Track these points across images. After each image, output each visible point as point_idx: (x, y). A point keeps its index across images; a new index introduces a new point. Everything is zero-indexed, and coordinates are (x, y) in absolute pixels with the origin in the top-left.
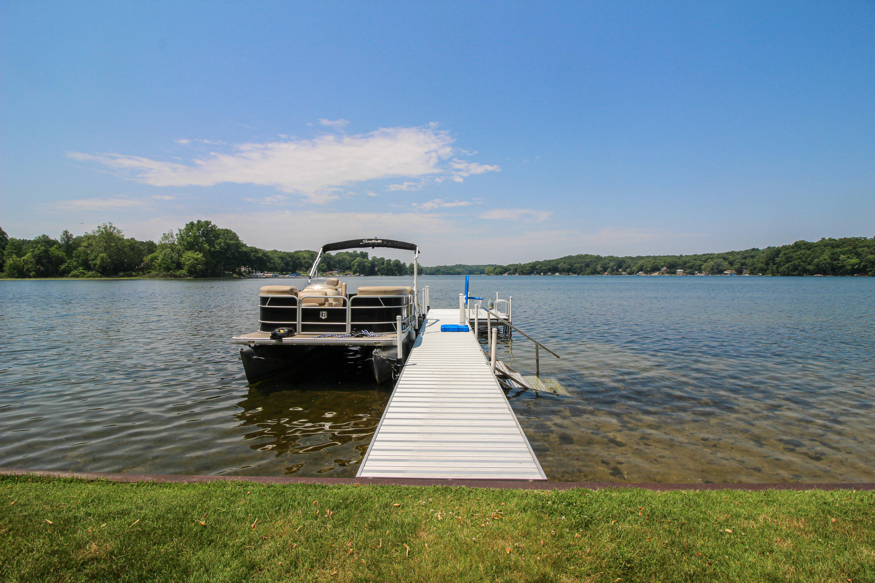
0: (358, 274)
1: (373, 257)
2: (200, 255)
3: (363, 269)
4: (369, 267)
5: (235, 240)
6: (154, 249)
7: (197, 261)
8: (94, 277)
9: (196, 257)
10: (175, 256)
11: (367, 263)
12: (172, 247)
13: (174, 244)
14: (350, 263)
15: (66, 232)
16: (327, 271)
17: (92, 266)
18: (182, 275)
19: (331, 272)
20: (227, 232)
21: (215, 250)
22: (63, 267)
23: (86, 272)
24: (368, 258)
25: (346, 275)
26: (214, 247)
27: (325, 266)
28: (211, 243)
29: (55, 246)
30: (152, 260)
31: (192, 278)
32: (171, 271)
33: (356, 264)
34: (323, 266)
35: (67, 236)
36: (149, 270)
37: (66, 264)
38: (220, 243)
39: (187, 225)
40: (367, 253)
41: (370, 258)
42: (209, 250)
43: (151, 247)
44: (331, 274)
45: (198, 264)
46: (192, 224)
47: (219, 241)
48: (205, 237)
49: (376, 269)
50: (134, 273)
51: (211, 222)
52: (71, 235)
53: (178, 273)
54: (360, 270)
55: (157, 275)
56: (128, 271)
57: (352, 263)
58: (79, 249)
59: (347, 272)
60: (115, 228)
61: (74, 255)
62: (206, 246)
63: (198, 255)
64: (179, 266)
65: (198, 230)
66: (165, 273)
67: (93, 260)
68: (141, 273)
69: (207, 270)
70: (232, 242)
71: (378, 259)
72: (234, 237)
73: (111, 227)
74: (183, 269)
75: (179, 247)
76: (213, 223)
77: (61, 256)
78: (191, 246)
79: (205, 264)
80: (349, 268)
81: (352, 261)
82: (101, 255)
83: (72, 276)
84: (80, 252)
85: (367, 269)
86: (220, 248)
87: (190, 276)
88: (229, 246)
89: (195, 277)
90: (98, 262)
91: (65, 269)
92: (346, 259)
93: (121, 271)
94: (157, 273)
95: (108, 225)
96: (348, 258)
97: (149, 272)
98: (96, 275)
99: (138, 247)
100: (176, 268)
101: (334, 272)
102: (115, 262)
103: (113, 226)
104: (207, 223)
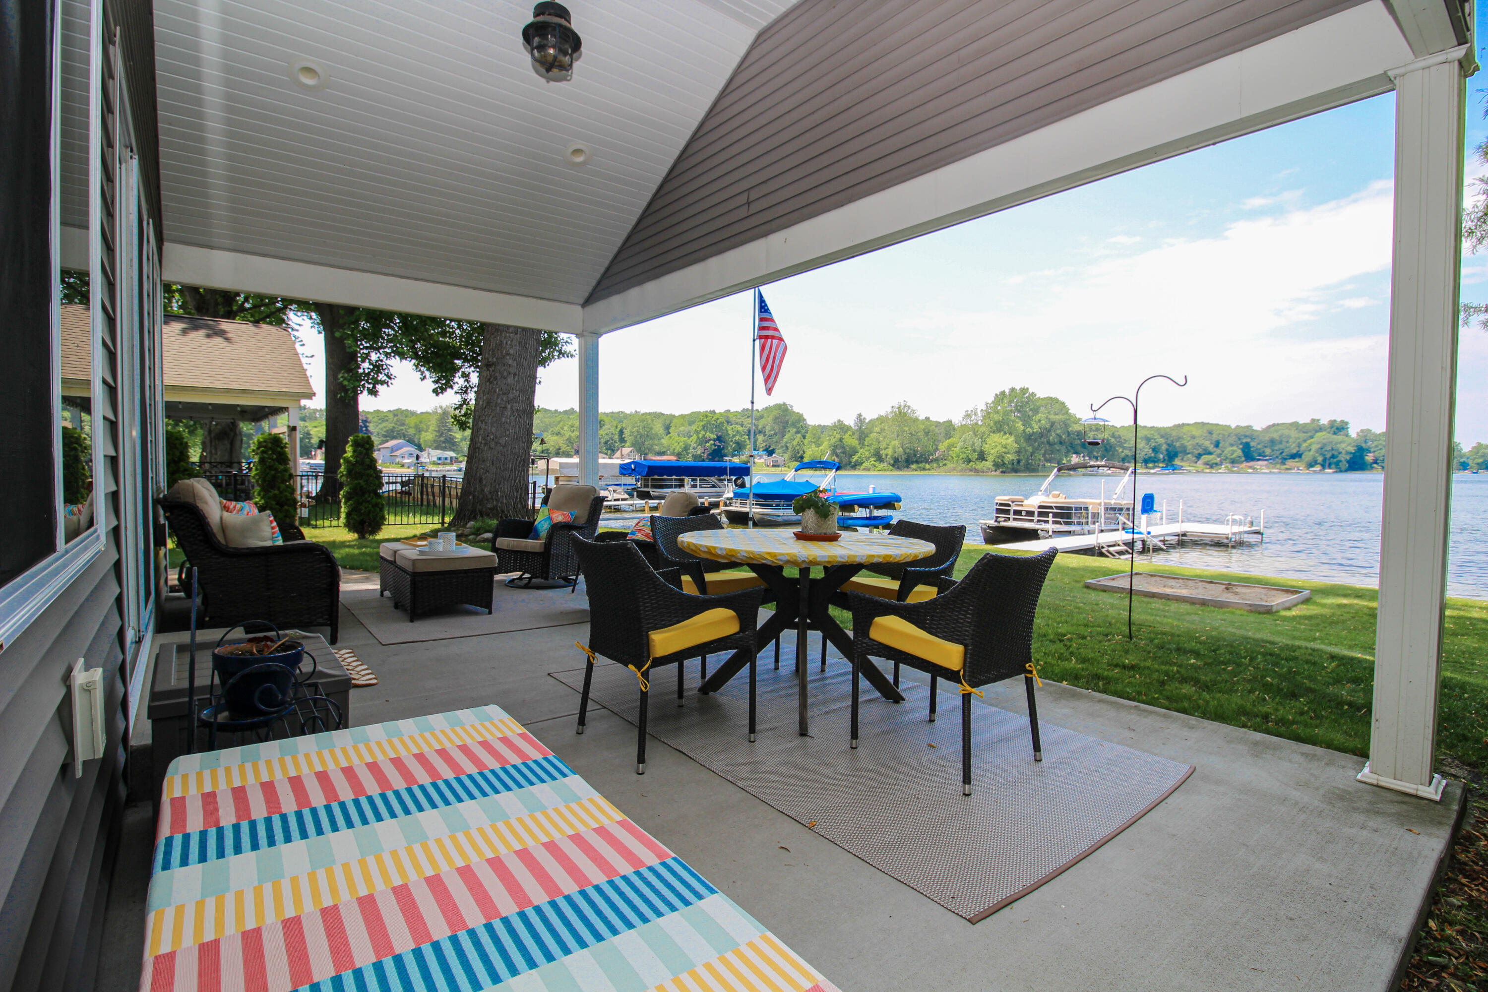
0: (1317, 468)
1: (1362, 431)
2: (1012, 439)
3: (1333, 456)
4: (1348, 453)
5: (1063, 415)
6: (952, 433)
7: (1005, 448)
8: (885, 470)
9: (1004, 442)
10: (978, 442)
11: (1343, 446)
12: (974, 428)
13: (976, 424)
14: (1299, 446)
15: (860, 415)
16: (1242, 462)
17: (884, 457)
18: (985, 469)
19: (1251, 464)
20: (1052, 401)
21: (1031, 431)
22: (855, 458)
23: (877, 464)
24: (1347, 435)
25: (1287, 469)
26: (1031, 427)
27: (1239, 453)
28: (1026, 420)
29: (849, 433)
30: (950, 448)
31: (998, 473)
32: (971, 463)
33: (1314, 447)
34: (1234, 452)
35: (860, 420)
36: (945, 462)
37: (859, 455)
38: (1040, 421)
39: (996, 395)
40: (1347, 423)
41: (1353, 432)
42: (1024, 430)
43: (948, 428)
44: (1250, 467)
45: (1006, 453)
46: (1003, 393)
47: (1037, 417)
48: (1019, 411)
49: (1369, 458)
50: (927, 466)
51: (1028, 389)
52: (864, 418)
53: (981, 465)
54: (1325, 460)
55: (954, 469)
56: (921, 462)
57: (1304, 445)
58: (872, 435)
59: (1290, 463)
60: (909, 407)
61: (866, 443)
62: (1020, 426)
63: (1007, 439)
64: (982, 457)
65: (1010, 402)
66: (964, 465)
67: (885, 449)
68: (935, 465)
69: (1019, 461)
70: (1057, 417)
71: (1375, 435)
72: (1063, 408)
73: (905, 406)
74: (986, 460)
75: (983, 429)
76: (1031, 391)
77: (853, 444)
78: (1000, 427)
79: (1016, 452)
80: (1296, 456)
81: (1305, 441)
82: (893, 443)
83: (864, 469)
84: (872, 440)
85: (1344, 457)
86: (1040, 428)
87: (996, 471)
88: (1053, 424)
89: (1002, 472)
90: (890, 451)
91: (857, 461)
92: (1289, 437)
93: (913, 463)
94: (954, 466)
95: (902, 404)
96: (1294, 434)
97: (945, 465)
98: (887, 468)
99: (933, 431)
100: (977, 459)
101: (1260, 463)
102: (908, 451)
103: (908, 404)
104: (1024, 391)
